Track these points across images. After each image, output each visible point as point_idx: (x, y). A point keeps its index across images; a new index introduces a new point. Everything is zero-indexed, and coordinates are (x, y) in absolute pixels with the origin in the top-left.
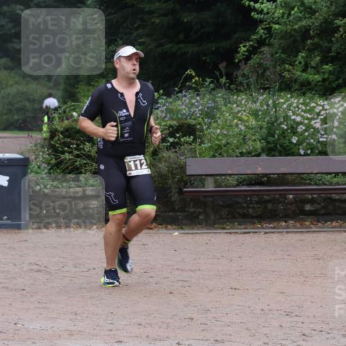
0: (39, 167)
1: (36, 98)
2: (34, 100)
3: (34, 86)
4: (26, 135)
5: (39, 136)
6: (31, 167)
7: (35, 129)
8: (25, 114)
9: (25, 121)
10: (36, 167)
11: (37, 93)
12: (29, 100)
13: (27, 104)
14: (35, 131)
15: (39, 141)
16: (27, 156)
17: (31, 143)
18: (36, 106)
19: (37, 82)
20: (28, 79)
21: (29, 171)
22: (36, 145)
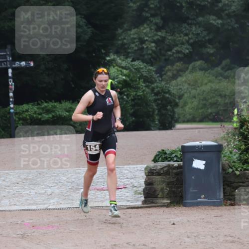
0: (231, 153)
1: (227, 94)
2: (225, 95)
3: (225, 84)
4: (220, 126)
5: (230, 126)
6: (224, 152)
7: (226, 120)
8: (217, 108)
9: (217, 114)
10: (229, 152)
11: (227, 89)
12: (220, 96)
13: (220, 100)
14: (227, 122)
15: (230, 130)
16: (220, 143)
17: (224, 132)
18: (227, 101)
19: (227, 80)
20: (220, 78)
21: (223, 156)
22: (228, 134)
